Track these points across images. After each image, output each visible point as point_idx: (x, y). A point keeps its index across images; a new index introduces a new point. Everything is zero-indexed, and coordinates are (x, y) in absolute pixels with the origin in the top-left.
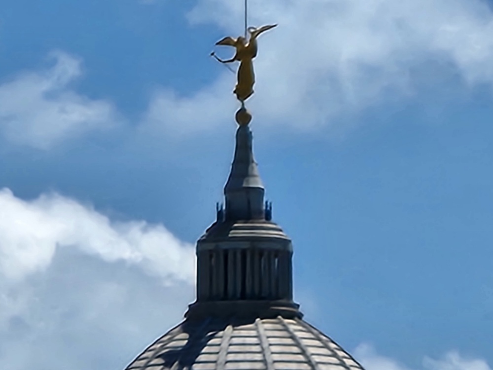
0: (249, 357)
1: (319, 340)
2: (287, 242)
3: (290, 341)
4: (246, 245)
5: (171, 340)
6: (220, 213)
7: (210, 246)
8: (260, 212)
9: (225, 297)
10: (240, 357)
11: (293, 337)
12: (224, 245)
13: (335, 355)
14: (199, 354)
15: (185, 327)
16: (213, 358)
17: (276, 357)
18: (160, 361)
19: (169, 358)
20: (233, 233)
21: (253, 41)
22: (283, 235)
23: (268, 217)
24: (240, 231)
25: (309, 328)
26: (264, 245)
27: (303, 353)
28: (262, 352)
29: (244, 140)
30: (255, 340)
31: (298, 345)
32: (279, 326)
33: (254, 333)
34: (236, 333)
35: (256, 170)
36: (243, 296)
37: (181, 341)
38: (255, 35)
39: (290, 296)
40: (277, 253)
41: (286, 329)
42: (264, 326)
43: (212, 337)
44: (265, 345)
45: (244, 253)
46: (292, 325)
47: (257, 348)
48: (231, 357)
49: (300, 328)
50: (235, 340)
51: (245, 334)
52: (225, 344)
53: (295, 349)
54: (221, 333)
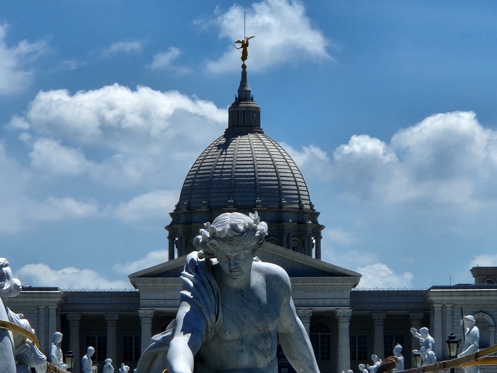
0: (246, 146)
1: (270, 141)
2: (258, 108)
3: (259, 141)
4: (244, 109)
5: (219, 141)
6: (236, 99)
7: (233, 109)
8: (250, 98)
9: (238, 126)
10: (243, 146)
11: (261, 140)
12: (238, 109)
13: (275, 146)
14: (229, 145)
15: (224, 136)
16: (234, 146)
17: (255, 146)
18: (216, 147)
19: (219, 147)
20: (240, 105)
21: (247, 41)
22: (257, 106)
23: (252, 100)
24: (243, 104)
25: (266, 137)
26: (251, 109)
27: (264, 145)
28: (250, 145)
29: (244, 74)
30: (248, 141)
31: (262, 142)
32: (256, 136)
33: (247, 138)
34: (242, 138)
35: (248, 84)
36: (244, 126)
37: (223, 141)
38: (248, 39)
39: (260, 126)
40: (255, 112)
41: (258, 137)
42: (251, 136)
43: (234, 139)
44: (251, 142)
45: (244, 111)
46: (260, 136)
47: (249, 143)
48: (240, 146)
49: (263, 136)
50: (241, 141)
51: (244, 139)
52: (238, 142)
53: (261, 144)
54: (236, 138)
